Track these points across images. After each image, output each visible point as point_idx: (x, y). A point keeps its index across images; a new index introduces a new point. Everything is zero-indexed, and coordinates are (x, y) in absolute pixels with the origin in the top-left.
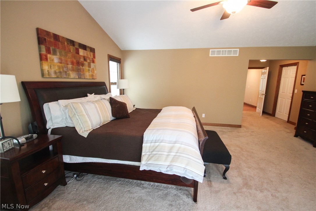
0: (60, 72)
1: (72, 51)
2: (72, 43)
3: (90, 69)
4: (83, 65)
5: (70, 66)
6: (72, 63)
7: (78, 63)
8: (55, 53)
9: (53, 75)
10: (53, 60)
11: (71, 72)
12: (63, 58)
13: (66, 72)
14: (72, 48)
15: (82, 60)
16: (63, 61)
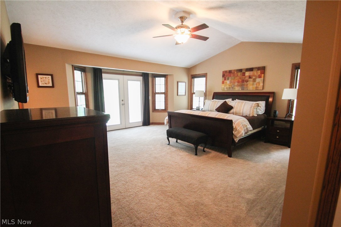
0: (229, 88)
1: (239, 75)
2: (240, 70)
3: (255, 83)
4: (247, 81)
5: (236, 84)
6: (238, 82)
7: (243, 81)
8: (228, 79)
9: (226, 89)
10: (227, 83)
11: (236, 87)
12: (232, 80)
13: (233, 87)
14: (239, 74)
15: (247, 78)
16: (232, 82)
